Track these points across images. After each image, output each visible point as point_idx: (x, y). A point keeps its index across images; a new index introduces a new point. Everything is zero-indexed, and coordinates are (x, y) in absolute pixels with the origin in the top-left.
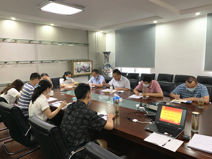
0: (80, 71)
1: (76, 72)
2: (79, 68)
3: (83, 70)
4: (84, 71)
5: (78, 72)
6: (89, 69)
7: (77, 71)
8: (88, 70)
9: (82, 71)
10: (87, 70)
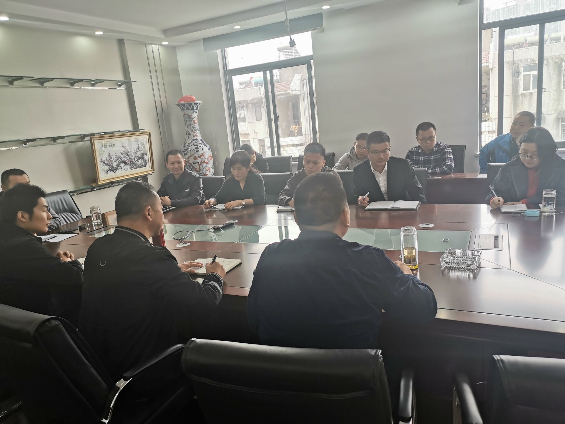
0: (118, 165)
1: (107, 172)
2: (114, 157)
3: (125, 163)
4: (128, 167)
5: (111, 170)
6: (142, 157)
7: (107, 168)
8: (140, 162)
9: (122, 165)
10: (137, 163)
